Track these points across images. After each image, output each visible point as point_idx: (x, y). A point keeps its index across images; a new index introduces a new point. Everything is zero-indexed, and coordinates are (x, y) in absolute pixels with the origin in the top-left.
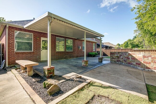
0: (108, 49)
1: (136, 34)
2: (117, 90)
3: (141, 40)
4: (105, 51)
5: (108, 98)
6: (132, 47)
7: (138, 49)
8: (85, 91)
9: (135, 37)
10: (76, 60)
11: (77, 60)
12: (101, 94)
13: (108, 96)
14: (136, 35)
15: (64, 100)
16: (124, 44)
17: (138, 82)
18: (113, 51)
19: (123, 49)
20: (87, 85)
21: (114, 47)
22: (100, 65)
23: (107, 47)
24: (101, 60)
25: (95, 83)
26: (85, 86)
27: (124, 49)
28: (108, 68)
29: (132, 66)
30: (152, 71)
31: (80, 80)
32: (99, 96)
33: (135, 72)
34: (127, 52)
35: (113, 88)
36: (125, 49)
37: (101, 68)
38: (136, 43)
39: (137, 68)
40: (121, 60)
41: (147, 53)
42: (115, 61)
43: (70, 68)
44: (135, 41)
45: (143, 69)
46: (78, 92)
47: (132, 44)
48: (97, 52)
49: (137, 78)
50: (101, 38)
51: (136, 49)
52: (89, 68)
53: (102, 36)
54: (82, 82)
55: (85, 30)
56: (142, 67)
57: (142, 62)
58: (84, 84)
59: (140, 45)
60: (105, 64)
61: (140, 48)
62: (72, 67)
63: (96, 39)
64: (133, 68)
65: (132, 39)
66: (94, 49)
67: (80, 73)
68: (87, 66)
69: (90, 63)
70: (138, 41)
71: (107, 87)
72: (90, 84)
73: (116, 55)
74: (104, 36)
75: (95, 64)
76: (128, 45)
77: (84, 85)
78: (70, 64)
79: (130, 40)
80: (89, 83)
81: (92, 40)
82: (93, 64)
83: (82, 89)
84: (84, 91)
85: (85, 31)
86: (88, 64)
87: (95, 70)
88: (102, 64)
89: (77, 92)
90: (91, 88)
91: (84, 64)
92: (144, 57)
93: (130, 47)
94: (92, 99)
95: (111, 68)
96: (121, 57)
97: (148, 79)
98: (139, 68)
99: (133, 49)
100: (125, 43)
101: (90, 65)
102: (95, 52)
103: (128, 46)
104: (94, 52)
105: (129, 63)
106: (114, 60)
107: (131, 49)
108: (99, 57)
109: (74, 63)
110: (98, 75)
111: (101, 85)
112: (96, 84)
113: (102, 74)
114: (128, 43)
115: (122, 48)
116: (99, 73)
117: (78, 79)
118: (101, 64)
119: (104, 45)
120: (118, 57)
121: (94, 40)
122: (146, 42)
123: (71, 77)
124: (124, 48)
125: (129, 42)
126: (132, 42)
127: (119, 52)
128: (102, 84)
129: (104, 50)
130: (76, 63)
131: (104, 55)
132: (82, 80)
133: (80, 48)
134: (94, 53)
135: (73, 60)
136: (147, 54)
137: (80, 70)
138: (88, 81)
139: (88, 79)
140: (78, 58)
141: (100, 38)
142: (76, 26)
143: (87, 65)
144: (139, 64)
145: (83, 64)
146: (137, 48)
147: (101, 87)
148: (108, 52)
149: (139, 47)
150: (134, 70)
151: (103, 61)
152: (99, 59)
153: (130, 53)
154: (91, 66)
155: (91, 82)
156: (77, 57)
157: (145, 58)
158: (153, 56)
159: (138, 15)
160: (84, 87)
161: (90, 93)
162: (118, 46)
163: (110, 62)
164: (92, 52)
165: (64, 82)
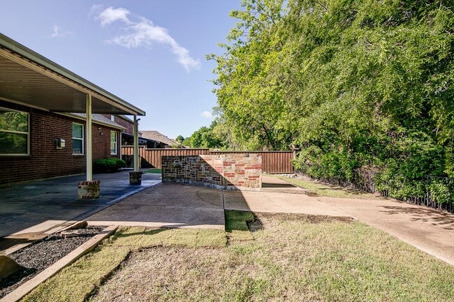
0: (155, 150)
1: (216, 116)
2: (177, 230)
3: (225, 131)
4: (147, 155)
5: (161, 246)
6: (209, 146)
7: (219, 150)
8: (105, 251)
9: (215, 124)
10: (46, 185)
11: (52, 185)
12: (145, 244)
13: (161, 244)
14: (217, 118)
15: (48, 281)
16: (194, 139)
17: (214, 210)
18: (168, 154)
19: (190, 150)
20: (108, 237)
21: (170, 144)
22: (137, 191)
23: (151, 144)
24: (136, 179)
25: (127, 229)
26: (102, 240)
27: (193, 150)
28: (157, 194)
29: (206, 184)
30: (236, 189)
31: (83, 231)
32: (140, 251)
33: (211, 194)
34: (197, 156)
35: (171, 228)
36: (196, 150)
37: (139, 197)
38: (217, 136)
39: (214, 188)
40: (186, 174)
41: (229, 155)
42: (172, 178)
43: (30, 211)
44: (214, 131)
45: (223, 187)
46: (87, 257)
47: (209, 139)
48: (124, 156)
49: (212, 204)
50: (138, 117)
51: (216, 150)
52: (104, 202)
53: (139, 114)
54: (93, 235)
55: (88, 89)
56: (222, 185)
57: (222, 174)
58: (99, 237)
59: (224, 142)
60: (147, 188)
61: (222, 148)
62: (41, 207)
63: (119, 120)
64: (208, 187)
65: (208, 127)
66: (112, 147)
67: (77, 217)
68: (98, 197)
69: (105, 189)
70: (220, 133)
71: (157, 230)
72: (116, 234)
73: (175, 163)
74: (145, 113)
75: (121, 191)
76: (202, 141)
77: (98, 240)
78: (26, 198)
79: (205, 130)
80: (113, 233)
81: (106, 122)
82: (114, 191)
83: (95, 249)
84: (100, 252)
85: (89, 92)
86: (98, 192)
87: (122, 203)
88: (142, 189)
89: (82, 256)
90: (120, 240)
91: (85, 191)
92: (225, 164)
93: (205, 144)
94: (127, 258)
95: (164, 194)
96: (186, 167)
97: (229, 202)
98: (218, 187)
99: (211, 150)
100: (194, 136)
101: (104, 195)
102: (118, 156)
103: (200, 143)
104: (113, 156)
105: (201, 179)
106: (170, 175)
107: (207, 150)
108: (131, 171)
109: (43, 195)
110: (135, 211)
111: (143, 230)
112: (131, 231)
113: (142, 209)
114: (200, 135)
115: (188, 148)
116: (136, 208)
117: (76, 232)
118: (137, 188)
119: (143, 136)
120: (178, 167)
121: (111, 121)
122: (234, 135)
123: (49, 232)
124: (192, 148)
125: (203, 134)
126: (209, 133)
127: (181, 157)
128: (146, 228)
129: (143, 152)
130: (51, 194)
131: (145, 164)
132: (90, 232)
133: (63, 145)
134: (114, 161)
135: (33, 187)
136: (229, 158)
137: (72, 211)
138: (111, 229)
139: (106, 227)
140: (56, 179)
141: (135, 118)
142: (59, 74)
143: (97, 194)
144: (218, 178)
145: (82, 193)
146: (218, 147)
147: (144, 233)
148: (154, 158)
149: (222, 146)
150: (209, 191)
151: (142, 181)
152: (132, 176)
153: (203, 156)
154: (111, 197)
155: (117, 229)
156: (49, 175)
157: (227, 167)
158: (237, 163)
159: (218, 76)
160: (100, 242)
161: (119, 251)
162: (178, 143)
163: (161, 181)
164: (106, 158)
165: (23, 248)
